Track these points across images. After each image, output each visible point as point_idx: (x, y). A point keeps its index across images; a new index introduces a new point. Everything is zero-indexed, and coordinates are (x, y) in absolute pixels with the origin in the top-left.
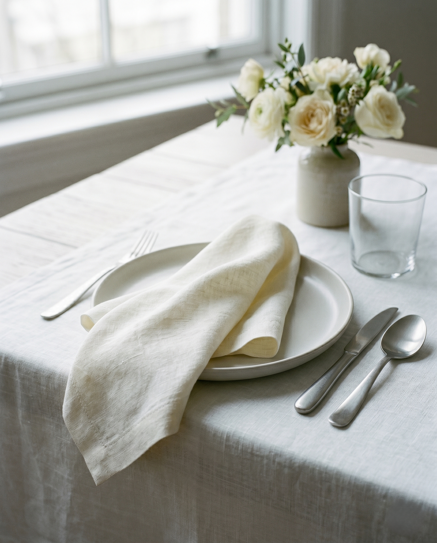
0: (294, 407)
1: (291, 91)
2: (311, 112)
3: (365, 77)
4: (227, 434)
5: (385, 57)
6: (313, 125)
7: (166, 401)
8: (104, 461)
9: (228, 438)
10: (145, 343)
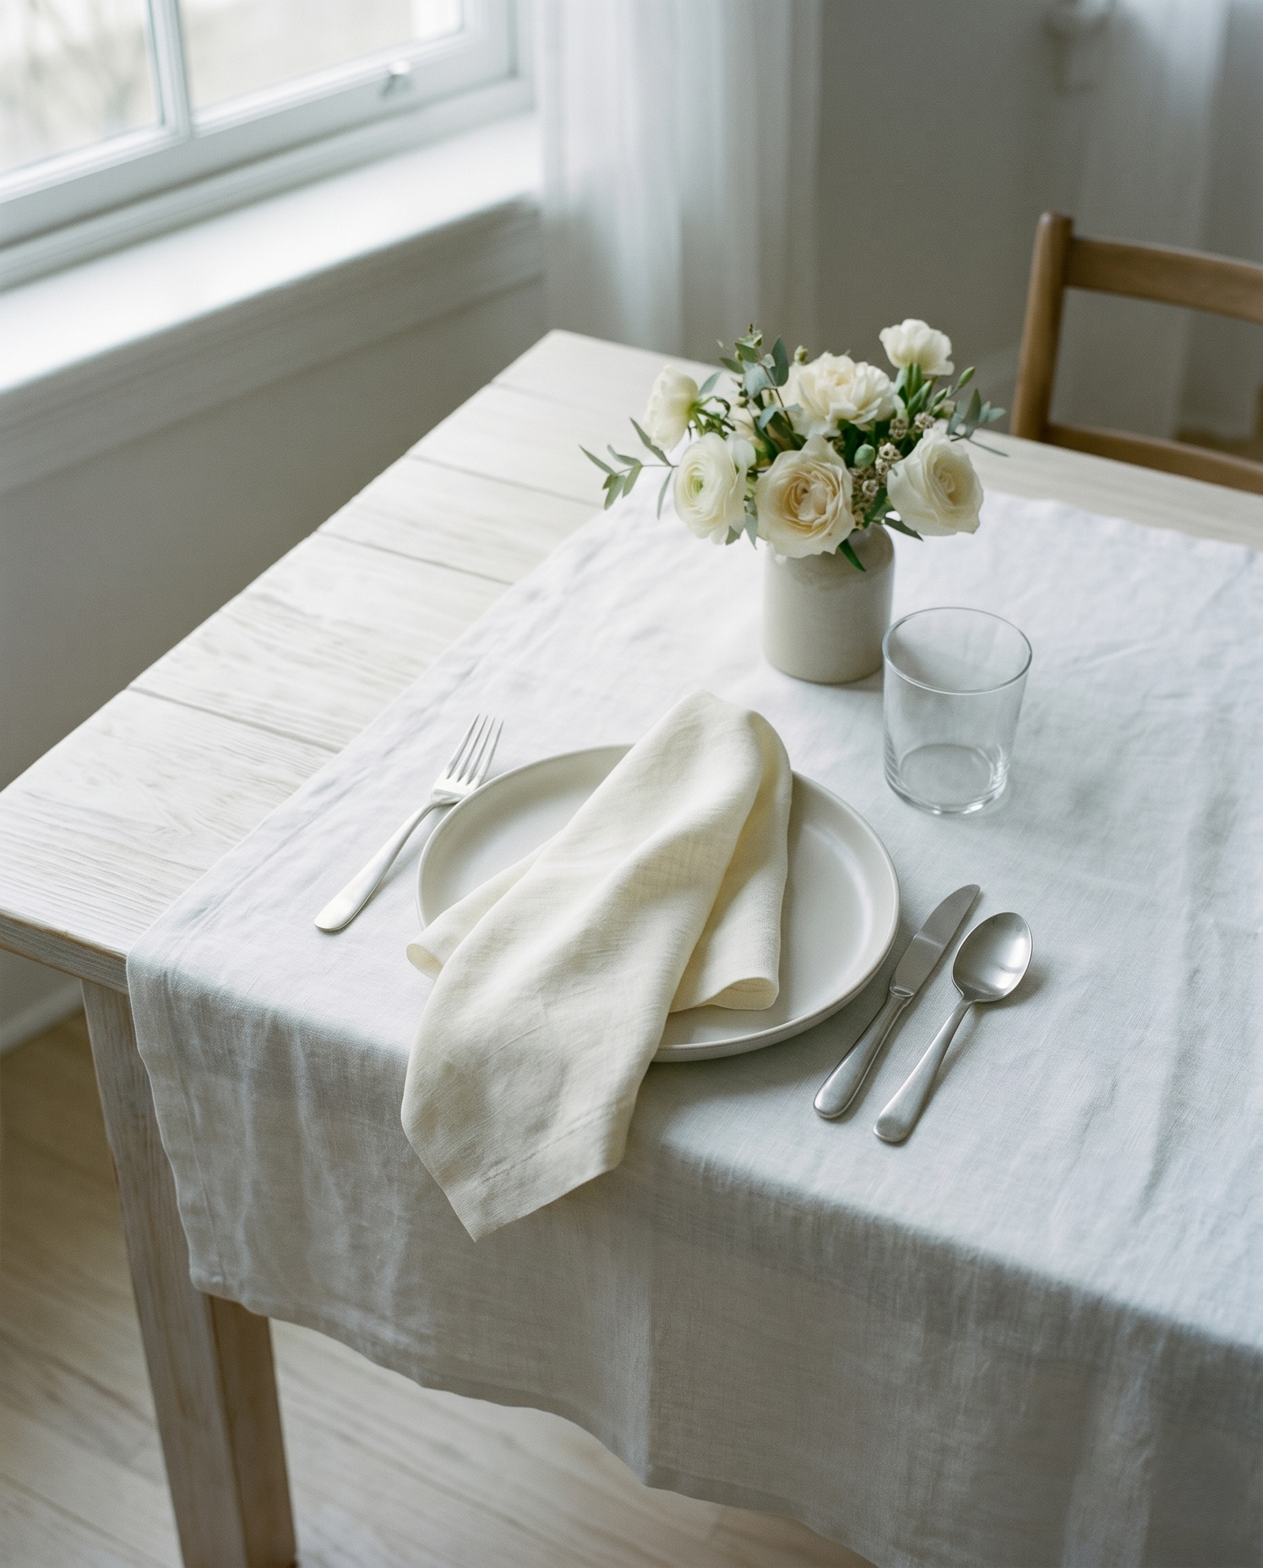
0: (813, 1108)
1: (760, 433)
2: (802, 485)
3: (903, 393)
4: (706, 1159)
5: (943, 344)
6: (807, 516)
7: (599, 1113)
8: (487, 1202)
9: (708, 1167)
10: (547, 1005)
